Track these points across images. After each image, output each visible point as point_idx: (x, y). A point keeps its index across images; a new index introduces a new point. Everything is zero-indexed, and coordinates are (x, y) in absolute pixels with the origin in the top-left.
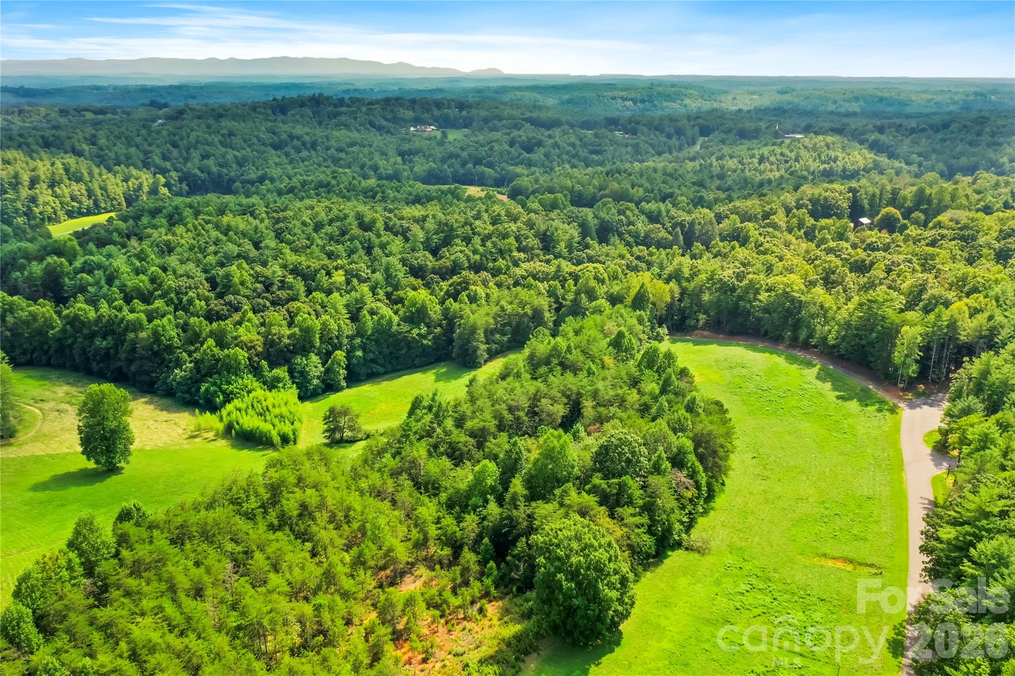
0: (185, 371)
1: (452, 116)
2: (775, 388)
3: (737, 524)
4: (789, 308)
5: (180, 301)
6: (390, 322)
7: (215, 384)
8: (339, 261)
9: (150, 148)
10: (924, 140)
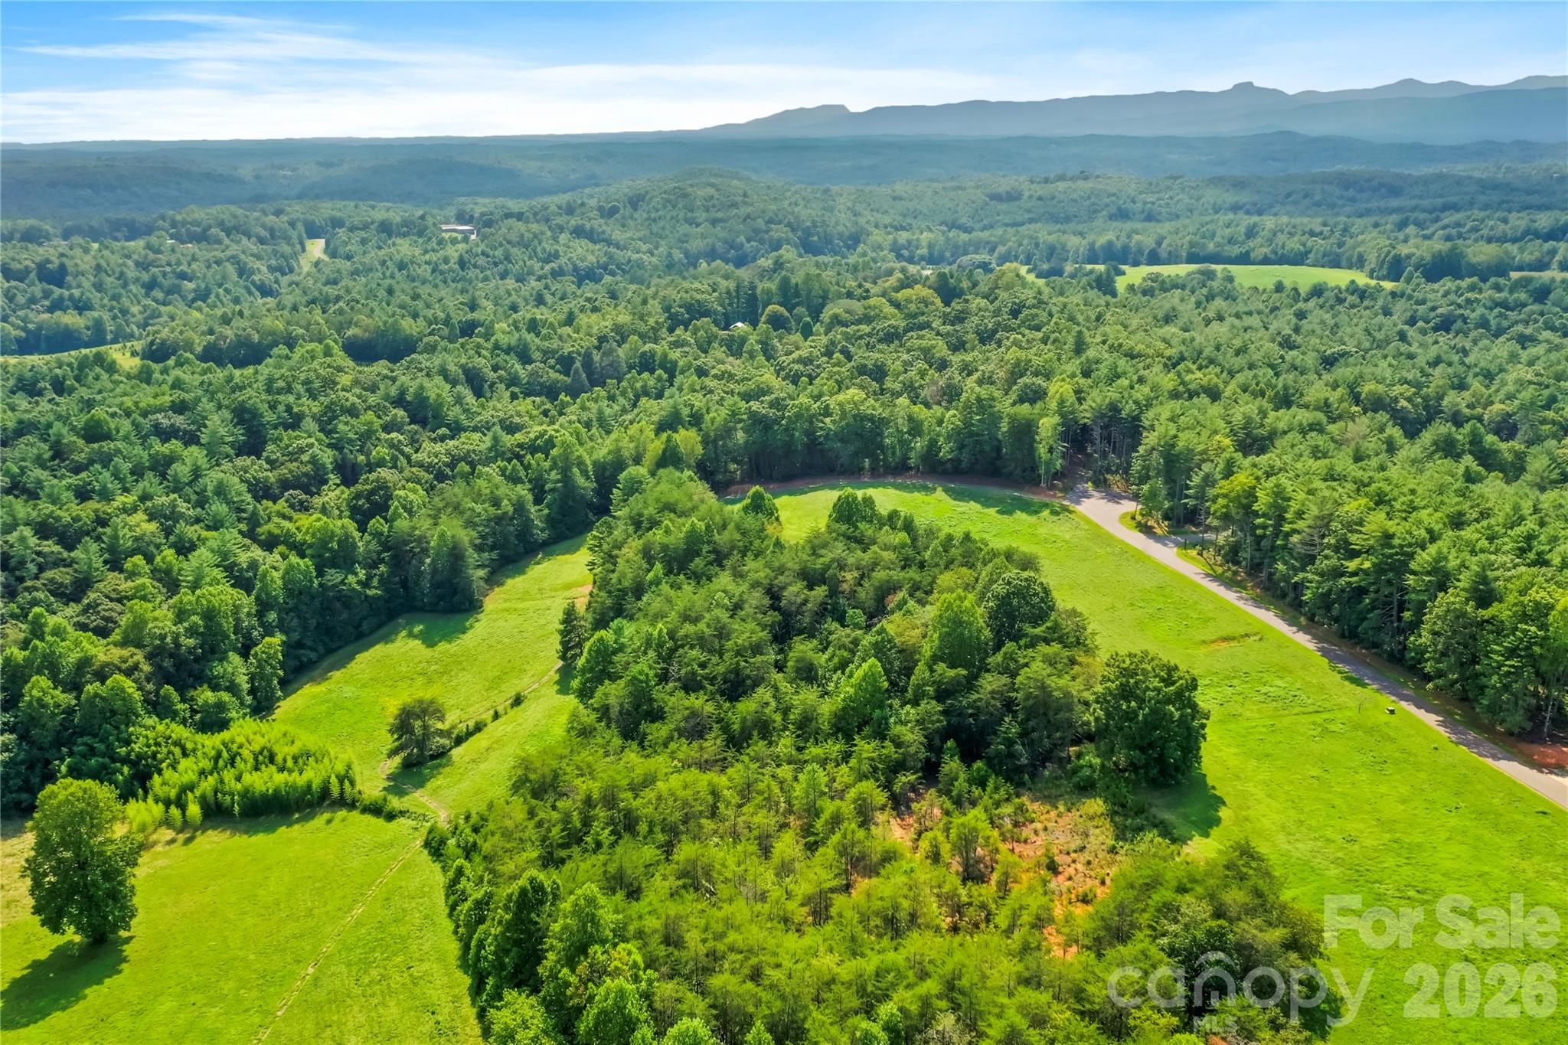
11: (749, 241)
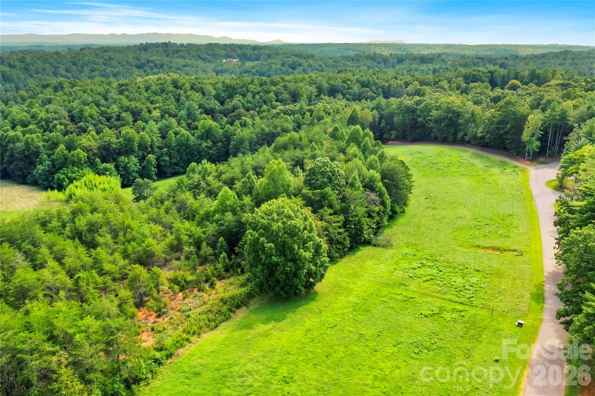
0: (45, 166)
1: (249, 54)
2: (441, 162)
3: (413, 232)
4: (451, 117)
5: (48, 126)
6: (188, 139)
7: (64, 174)
8: (157, 105)
9: (59, 65)
10: (531, 63)
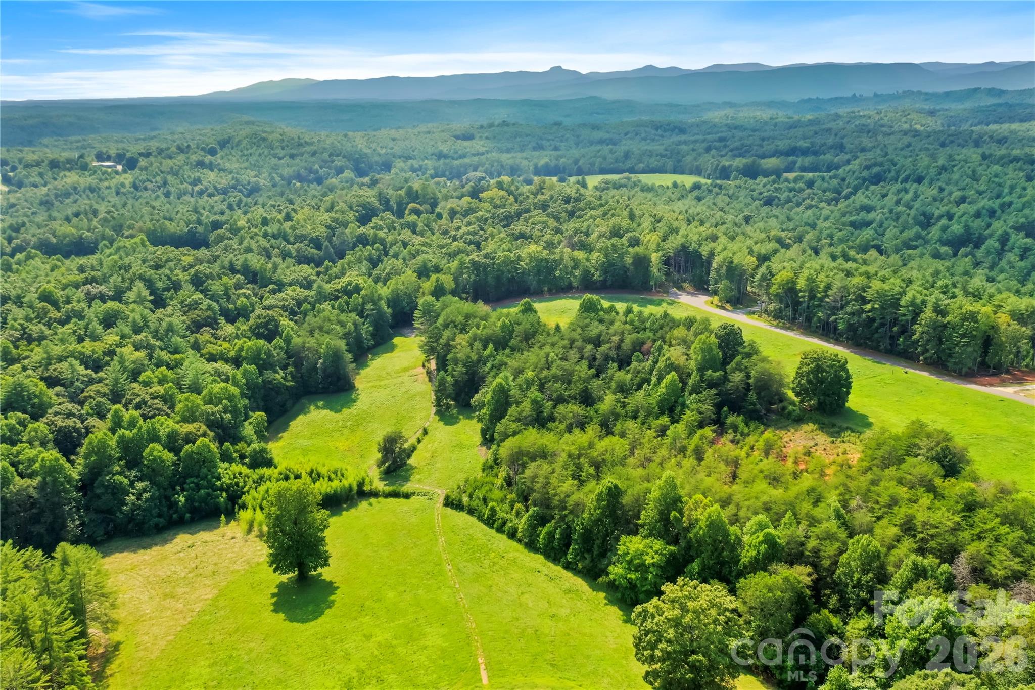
11: (321, 168)
